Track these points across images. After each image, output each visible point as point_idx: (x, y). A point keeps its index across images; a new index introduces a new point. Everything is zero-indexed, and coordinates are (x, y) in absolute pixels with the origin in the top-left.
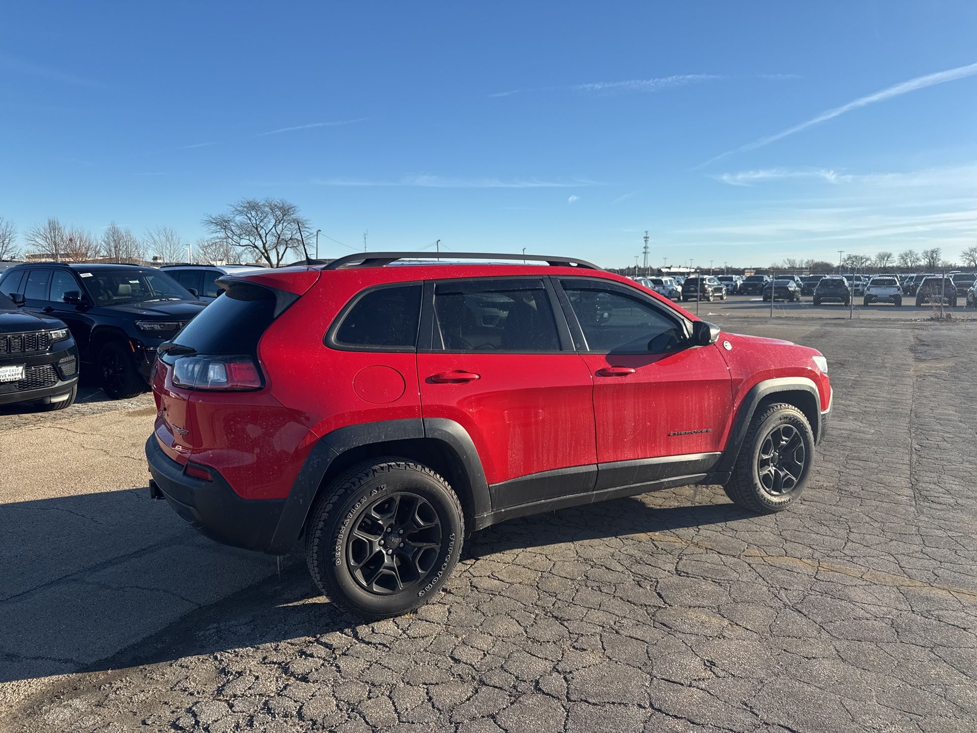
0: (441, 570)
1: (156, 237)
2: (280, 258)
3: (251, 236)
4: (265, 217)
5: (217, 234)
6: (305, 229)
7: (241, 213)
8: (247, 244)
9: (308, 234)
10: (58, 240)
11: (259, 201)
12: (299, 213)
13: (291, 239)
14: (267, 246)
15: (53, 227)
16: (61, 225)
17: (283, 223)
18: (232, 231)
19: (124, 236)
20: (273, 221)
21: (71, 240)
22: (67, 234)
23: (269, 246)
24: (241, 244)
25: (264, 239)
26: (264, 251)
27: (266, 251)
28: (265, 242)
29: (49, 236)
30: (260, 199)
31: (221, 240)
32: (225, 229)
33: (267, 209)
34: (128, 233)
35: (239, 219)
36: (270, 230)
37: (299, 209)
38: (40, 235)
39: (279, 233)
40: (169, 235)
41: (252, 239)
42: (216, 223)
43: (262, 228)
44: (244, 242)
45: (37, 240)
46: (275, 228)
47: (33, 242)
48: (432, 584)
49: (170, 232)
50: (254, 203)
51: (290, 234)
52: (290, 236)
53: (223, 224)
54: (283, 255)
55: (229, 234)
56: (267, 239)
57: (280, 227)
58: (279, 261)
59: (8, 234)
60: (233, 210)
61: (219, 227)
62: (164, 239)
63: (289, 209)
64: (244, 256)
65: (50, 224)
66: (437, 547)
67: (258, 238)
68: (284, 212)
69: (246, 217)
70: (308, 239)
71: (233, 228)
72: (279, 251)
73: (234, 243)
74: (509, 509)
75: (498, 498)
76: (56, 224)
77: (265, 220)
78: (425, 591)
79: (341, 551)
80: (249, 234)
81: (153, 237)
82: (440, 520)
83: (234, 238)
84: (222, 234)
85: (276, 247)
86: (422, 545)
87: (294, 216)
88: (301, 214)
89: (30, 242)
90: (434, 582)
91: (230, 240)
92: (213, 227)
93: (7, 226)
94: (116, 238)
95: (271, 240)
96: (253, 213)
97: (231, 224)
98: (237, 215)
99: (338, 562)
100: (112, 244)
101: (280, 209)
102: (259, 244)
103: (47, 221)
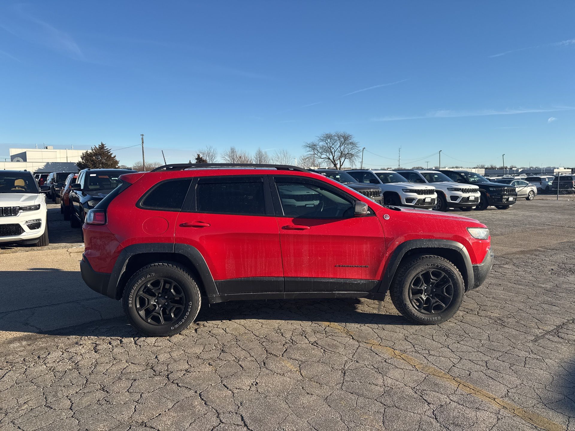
0: (184, 319)
1: (279, 155)
2: (341, 164)
3: (327, 153)
4: (335, 142)
5: (310, 153)
6: (357, 148)
7: (322, 140)
8: (325, 157)
9: (357, 150)
10: (235, 157)
11: (332, 133)
12: (353, 139)
13: (348, 154)
14: (335, 158)
15: (233, 151)
16: (236, 150)
17: (345, 145)
18: (318, 150)
19: (264, 155)
20: (339, 144)
21: (240, 157)
22: (238, 154)
23: (336, 158)
24: (321, 157)
25: (333, 154)
26: (333, 161)
27: (334, 161)
28: (334, 156)
29: (231, 155)
30: (333, 133)
31: (311, 156)
32: (314, 150)
33: (336, 138)
34: (266, 153)
35: (321, 144)
36: (337, 149)
37: (354, 137)
38: (227, 155)
39: (342, 150)
40: (285, 154)
41: (328, 154)
42: (309, 147)
43: (333, 148)
44: (323, 156)
45: (226, 157)
46: (340, 148)
47: (224, 159)
48: (178, 325)
49: (286, 152)
50: (330, 135)
51: (347, 151)
52: (347, 152)
53: (313, 147)
54: (343, 163)
55: (316, 152)
56: (335, 154)
57: (342, 147)
58: (341, 166)
59: (214, 155)
60: (318, 139)
61: (311, 149)
62: (283, 156)
63: (348, 137)
64: (323, 164)
66: (182, 307)
67: (331, 154)
68: (345, 139)
69: (325, 143)
70: (358, 153)
71: (318, 149)
72: (341, 160)
73: (318, 157)
74: (229, 295)
75: (222, 287)
76: (234, 149)
77: (335, 144)
78: (175, 327)
79: (132, 301)
80: (327, 151)
81: (277, 155)
82: (185, 294)
83: (318, 154)
84: (312, 153)
85: (339, 159)
86: (175, 305)
87: (350, 141)
88: (354, 140)
89: (223, 158)
90: (179, 324)
91: (316, 156)
92: (308, 149)
93: (214, 151)
94: (260, 155)
95: (337, 154)
96: (329, 140)
97: (318, 146)
98: (320, 141)
99: (130, 305)
100: (258, 159)
101: (343, 137)
102: (331, 157)
103: (230, 148)
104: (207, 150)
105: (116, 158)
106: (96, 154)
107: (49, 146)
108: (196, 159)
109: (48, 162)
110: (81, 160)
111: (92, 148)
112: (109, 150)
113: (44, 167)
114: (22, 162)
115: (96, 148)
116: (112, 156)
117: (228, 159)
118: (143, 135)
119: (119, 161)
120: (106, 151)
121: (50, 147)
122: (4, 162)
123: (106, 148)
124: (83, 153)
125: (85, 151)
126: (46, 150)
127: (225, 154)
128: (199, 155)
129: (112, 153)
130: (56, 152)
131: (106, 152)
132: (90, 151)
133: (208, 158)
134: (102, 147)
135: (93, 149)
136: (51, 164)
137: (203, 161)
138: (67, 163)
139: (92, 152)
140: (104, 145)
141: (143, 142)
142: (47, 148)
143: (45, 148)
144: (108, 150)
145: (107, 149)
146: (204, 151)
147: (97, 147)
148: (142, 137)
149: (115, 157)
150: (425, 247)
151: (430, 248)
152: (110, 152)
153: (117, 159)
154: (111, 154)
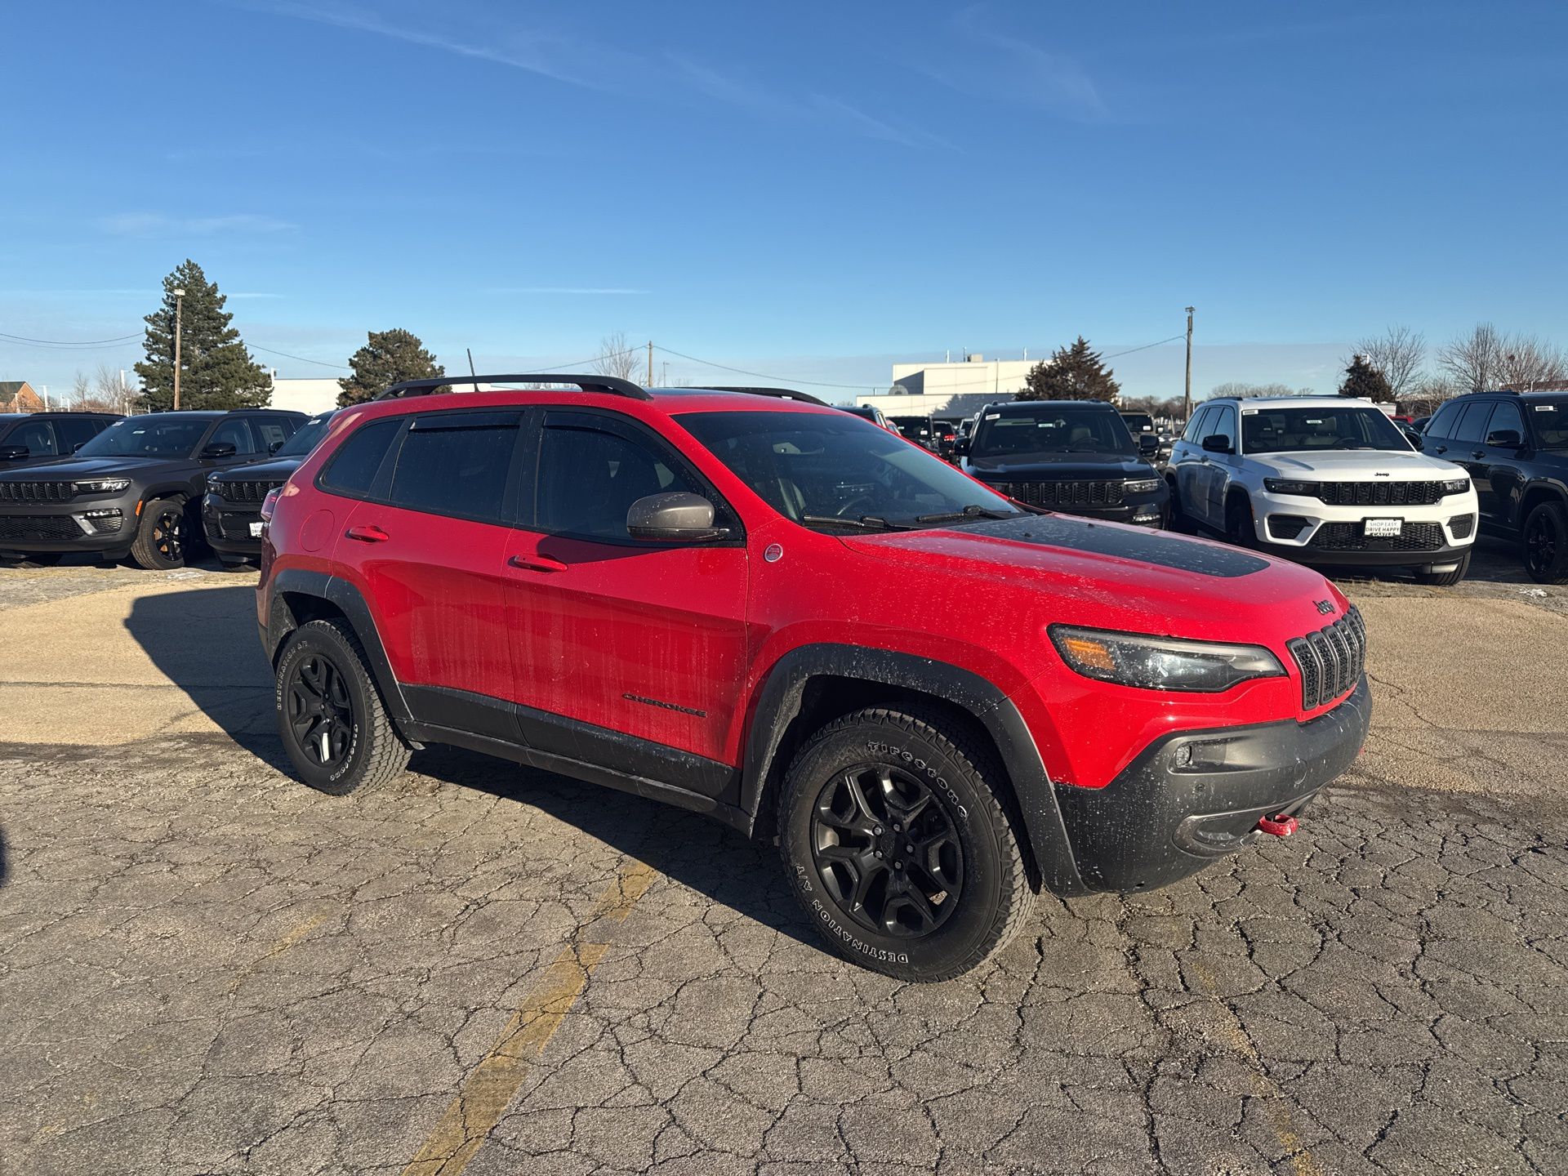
0: (348, 762)
10: (1492, 358)
15: (1483, 339)
16: (1498, 334)
21: (1509, 358)
22: (1505, 346)
29: (1474, 354)
38: (1463, 355)
45: (1457, 361)
47: (1450, 366)
48: (340, 773)
59: (1412, 355)
65: (1478, 334)
66: (348, 733)
74: (431, 725)
75: (412, 704)
76: (1489, 332)
78: (335, 777)
82: (350, 702)
86: (340, 725)
93: (1414, 343)
103: (1475, 330)
104: (1391, 340)
105: (1111, 377)
106: (1062, 371)
107: (975, 354)
108: (1348, 371)
109: (956, 395)
110: (1025, 385)
111: (1054, 353)
112: (1096, 357)
113: (946, 405)
114: (905, 395)
115: (1064, 352)
116: (1103, 372)
117: (1465, 365)
118: (1191, 310)
119: (1120, 385)
120: (1089, 360)
121: (977, 356)
122: (870, 396)
123: (1088, 352)
124: (1032, 369)
125: (1037, 363)
126: (967, 364)
127: (1454, 351)
128: (1357, 358)
129: (1103, 365)
130: (986, 367)
131: (1089, 363)
132: (1049, 362)
133: (1390, 366)
134: (1080, 348)
135: (1057, 356)
136: (962, 398)
137: (1372, 375)
138: (996, 394)
139: (1053, 364)
140: (1085, 344)
141: (1190, 330)
142: (969, 360)
143: (966, 359)
144: (1093, 356)
145: (1091, 354)
146: (1379, 343)
147: (1068, 349)
148: (1188, 314)
149: (1110, 373)
150: (852, 676)
151: (869, 681)
152: (1096, 363)
153: (1115, 379)
154: (1101, 367)
